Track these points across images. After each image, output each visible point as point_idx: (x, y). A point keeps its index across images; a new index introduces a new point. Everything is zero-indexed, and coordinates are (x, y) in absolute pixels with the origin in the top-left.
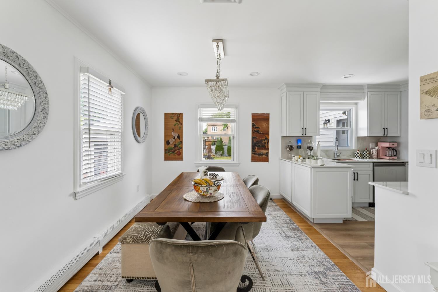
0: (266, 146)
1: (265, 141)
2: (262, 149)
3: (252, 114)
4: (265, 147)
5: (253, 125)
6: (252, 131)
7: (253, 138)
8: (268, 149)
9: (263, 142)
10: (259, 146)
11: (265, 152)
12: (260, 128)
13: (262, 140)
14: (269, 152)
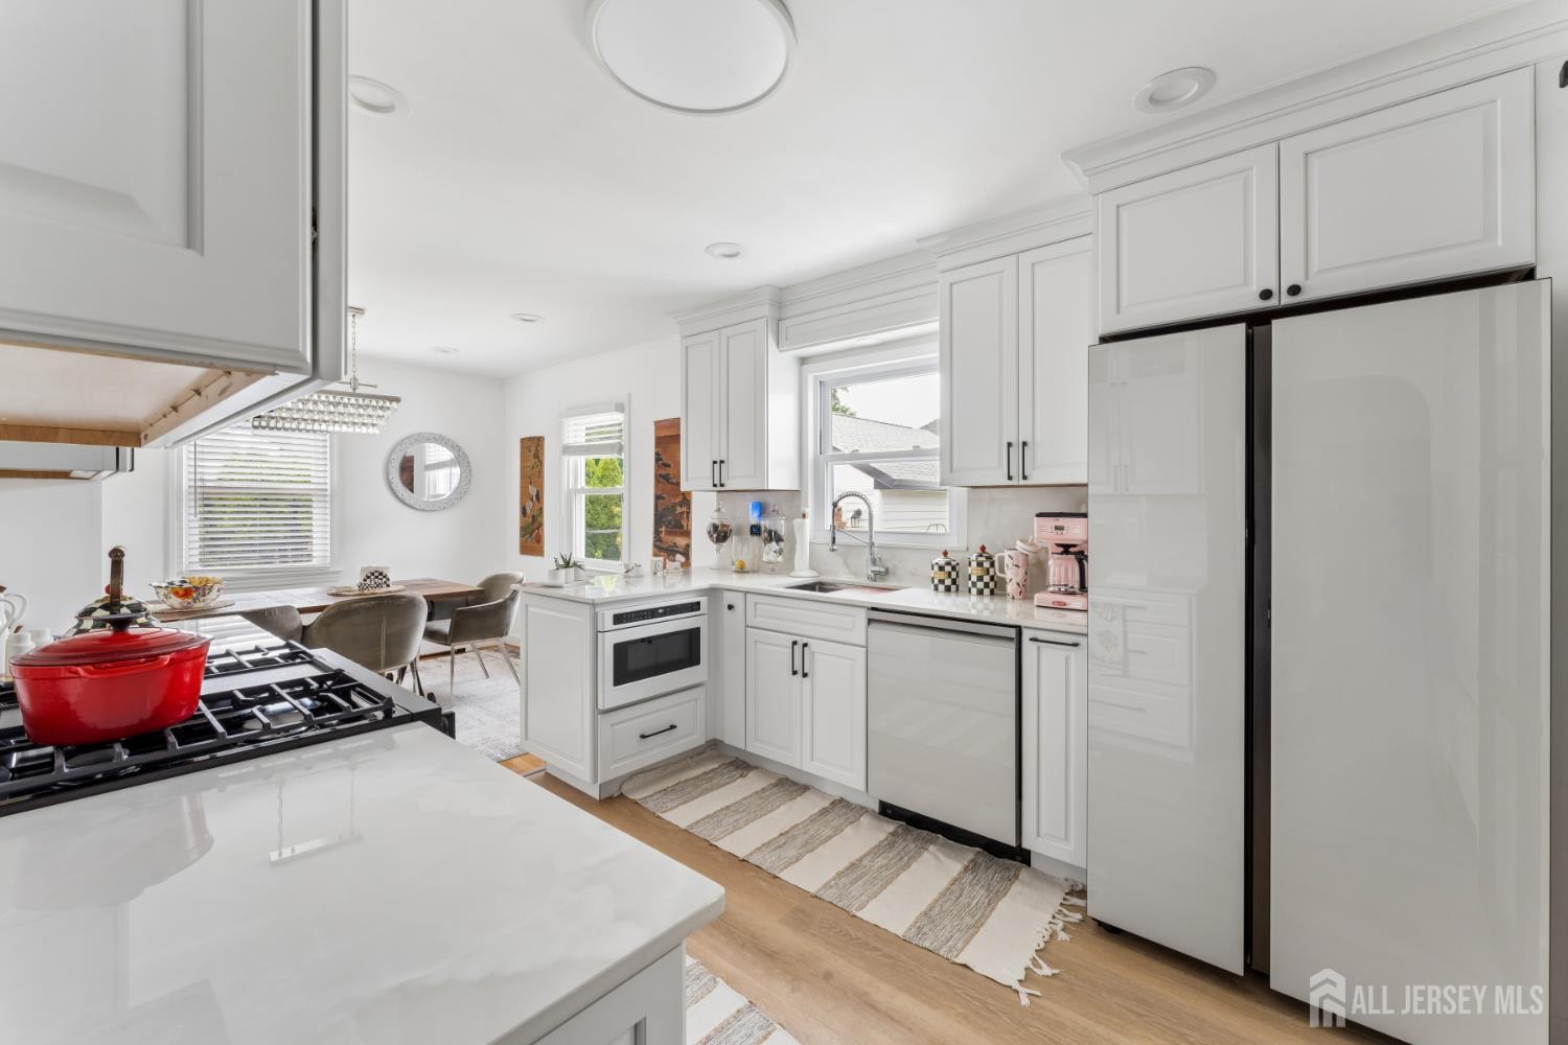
0: (685, 524)
1: (681, 506)
2: (675, 534)
3: (656, 422)
4: (683, 527)
5: (658, 458)
6: (656, 474)
7: (658, 498)
8: (687, 534)
9: (679, 510)
10: (670, 522)
11: (681, 541)
12: (672, 465)
13: (674, 506)
14: (690, 542)
